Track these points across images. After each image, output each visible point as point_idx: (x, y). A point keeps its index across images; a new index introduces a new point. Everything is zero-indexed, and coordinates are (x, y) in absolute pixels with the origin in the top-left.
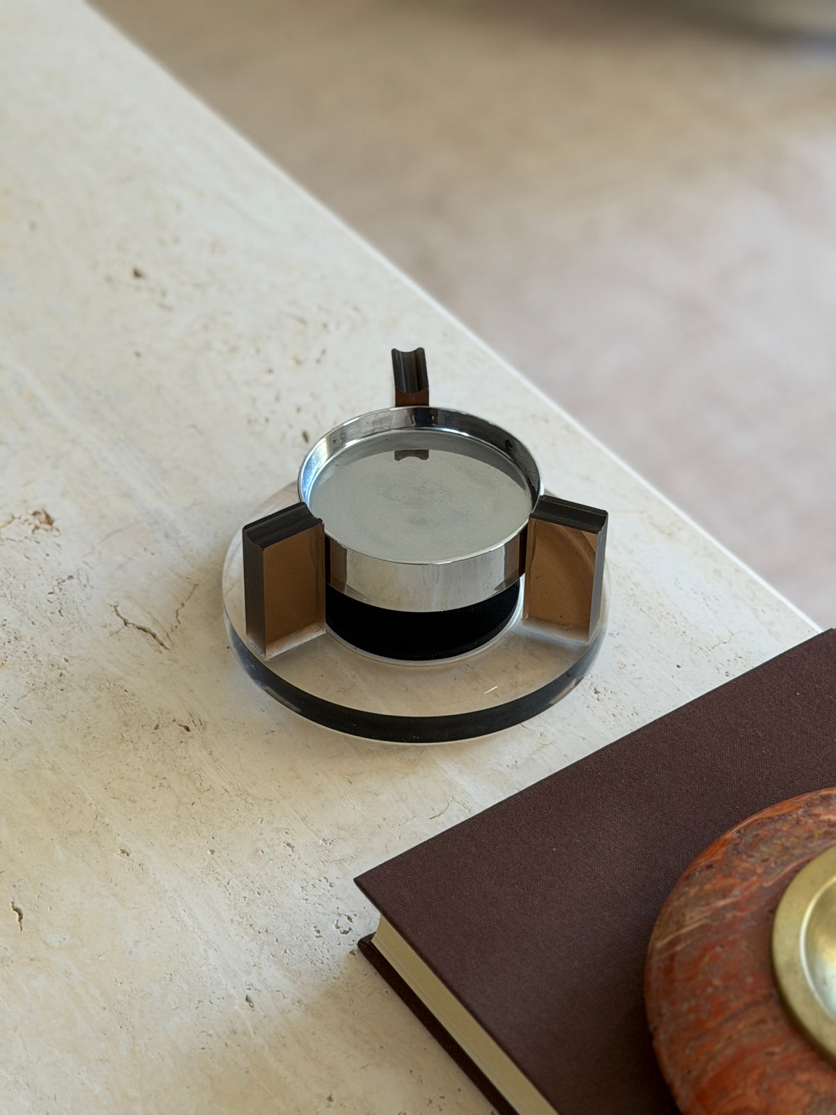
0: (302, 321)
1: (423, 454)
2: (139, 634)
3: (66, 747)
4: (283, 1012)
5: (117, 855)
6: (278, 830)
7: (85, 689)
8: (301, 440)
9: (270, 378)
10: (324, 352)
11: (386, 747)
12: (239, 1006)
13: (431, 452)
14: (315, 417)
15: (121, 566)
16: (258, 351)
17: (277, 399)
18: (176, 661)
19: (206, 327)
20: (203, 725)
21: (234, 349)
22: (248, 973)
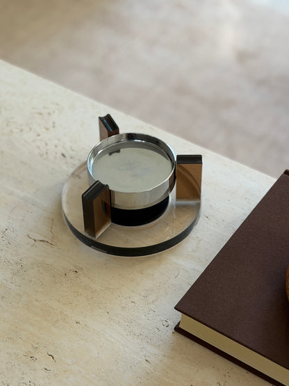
0: (40, 114)
1: (119, 151)
2: (41, 243)
3: (37, 291)
4: (161, 361)
5: (76, 325)
6: (126, 298)
7: (33, 268)
8: (62, 157)
9: (40, 138)
10: (54, 123)
11: (148, 258)
12: (145, 364)
13: (121, 150)
14: (63, 147)
15: (23, 220)
16: (30, 129)
17: (46, 144)
18: (60, 249)
19: (7, 125)
20: (81, 269)
21: (21, 130)
22: (142, 351)
